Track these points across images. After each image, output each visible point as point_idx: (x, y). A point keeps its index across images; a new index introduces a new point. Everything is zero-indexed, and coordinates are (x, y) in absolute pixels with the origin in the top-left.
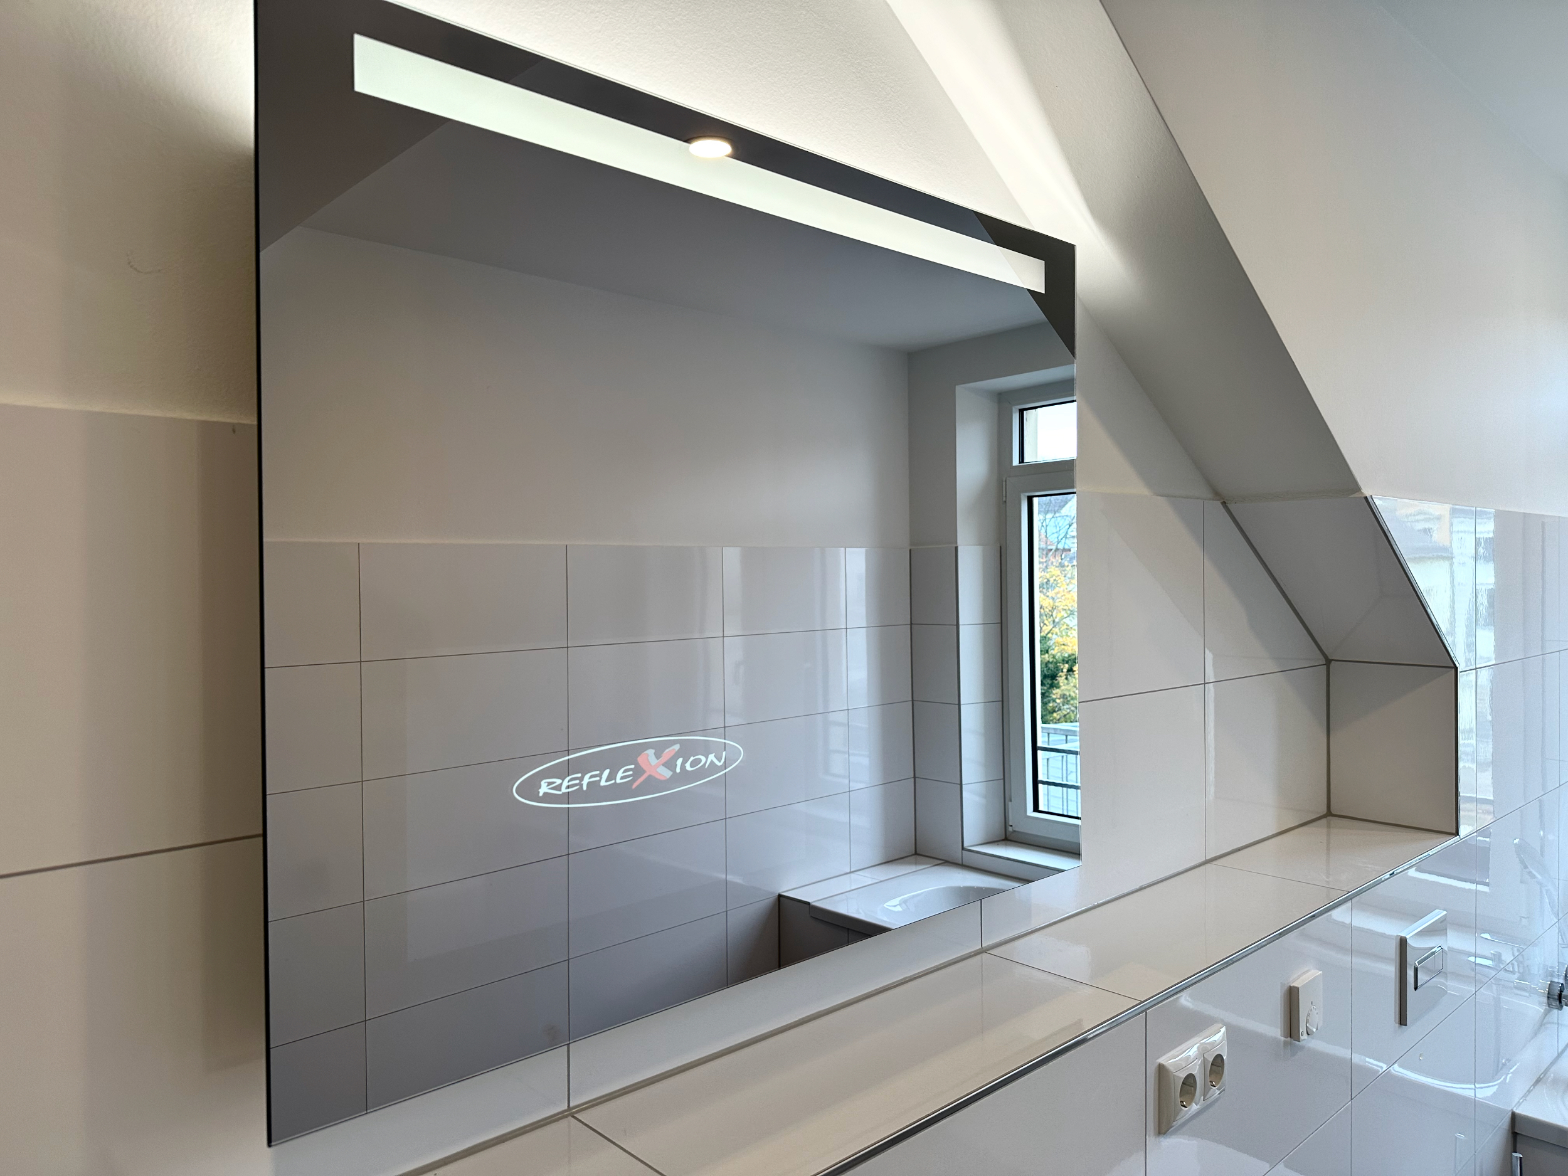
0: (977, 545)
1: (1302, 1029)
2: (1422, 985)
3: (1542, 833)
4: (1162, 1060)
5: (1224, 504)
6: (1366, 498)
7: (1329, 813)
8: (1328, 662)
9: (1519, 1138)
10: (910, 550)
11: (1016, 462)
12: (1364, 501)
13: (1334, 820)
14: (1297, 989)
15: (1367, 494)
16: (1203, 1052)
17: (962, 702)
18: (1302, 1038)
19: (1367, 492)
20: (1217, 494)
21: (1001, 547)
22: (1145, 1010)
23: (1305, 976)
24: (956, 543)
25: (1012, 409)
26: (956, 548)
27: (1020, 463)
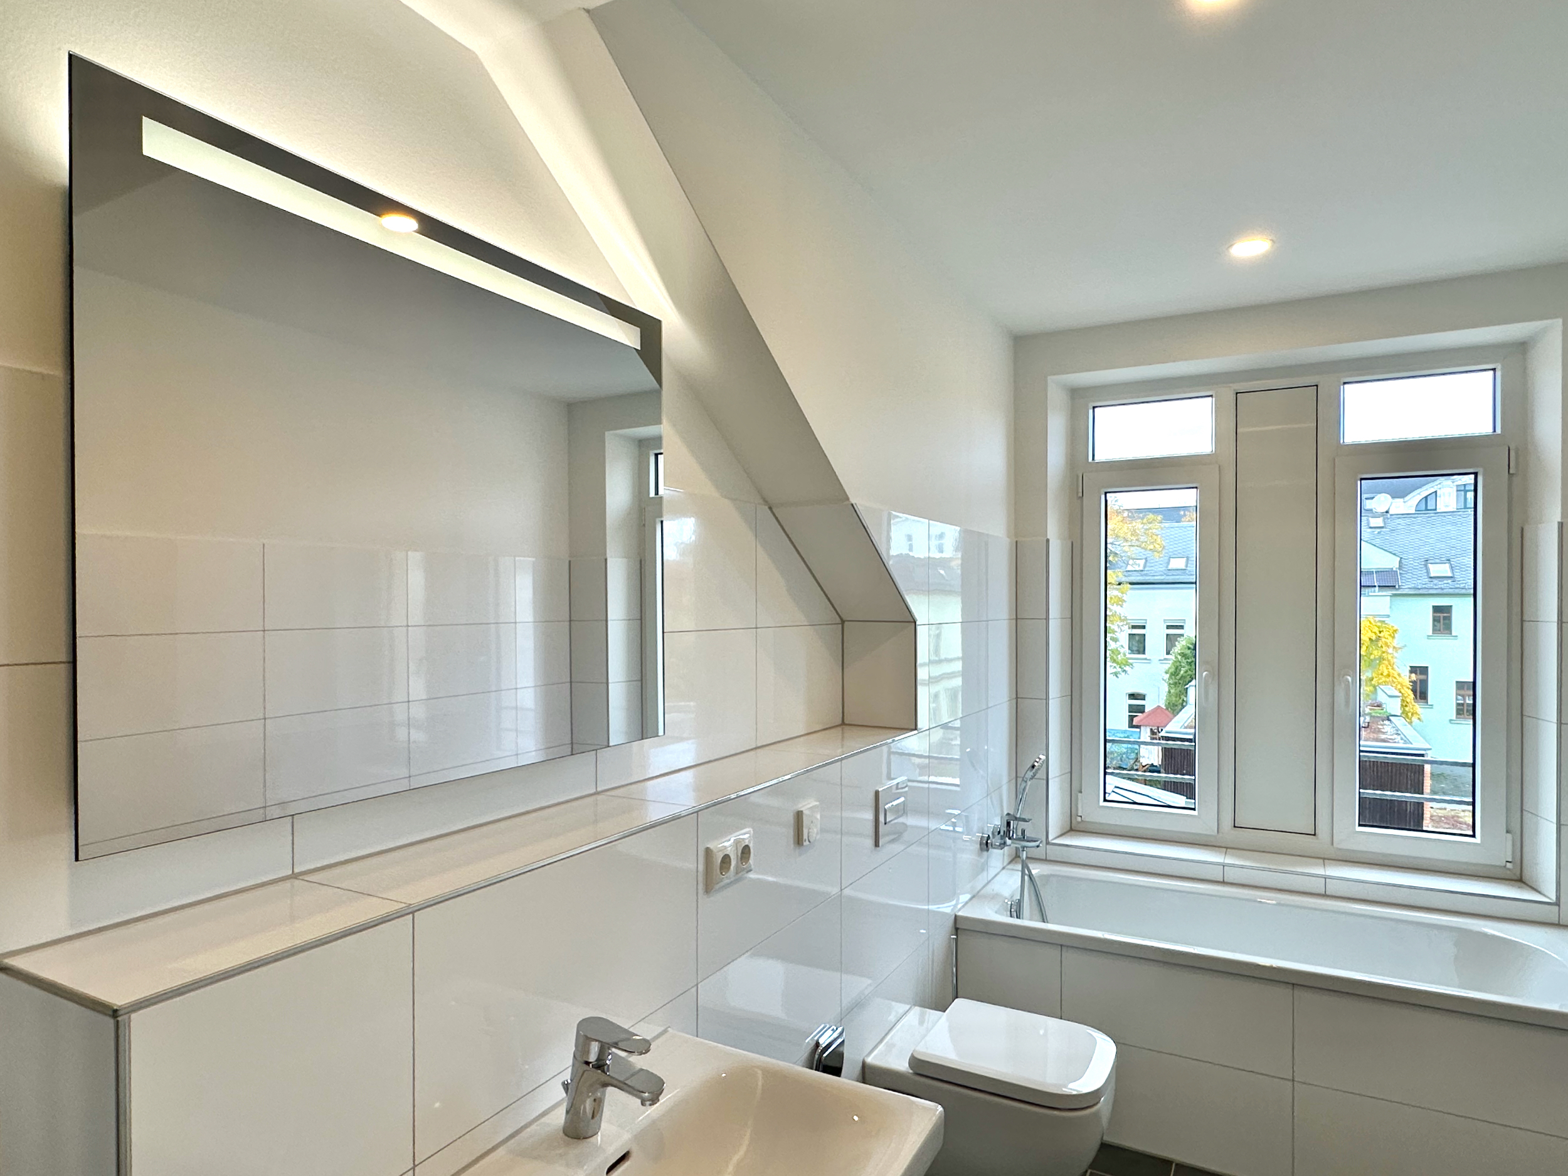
0: (623, 557)
1: (805, 837)
2: (890, 822)
3: (986, 747)
4: (711, 846)
5: (770, 508)
6: (852, 505)
7: (843, 723)
8: (843, 622)
9: (959, 931)
10: (570, 562)
11: (652, 494)
12: (851, 506)
13: (846, 728)
14: (802, 811)
15: (853, 502)
16: (737, 842)
17: (610, 681)
18: (805, 844)
19: (853, 501)
20: (766, 501)
21: (641, 561)
22: (697, 812)
23: (807, 805)
24: (606, 554)
25: (649, 453)
26: (606, 560)
27: (656, 495)
